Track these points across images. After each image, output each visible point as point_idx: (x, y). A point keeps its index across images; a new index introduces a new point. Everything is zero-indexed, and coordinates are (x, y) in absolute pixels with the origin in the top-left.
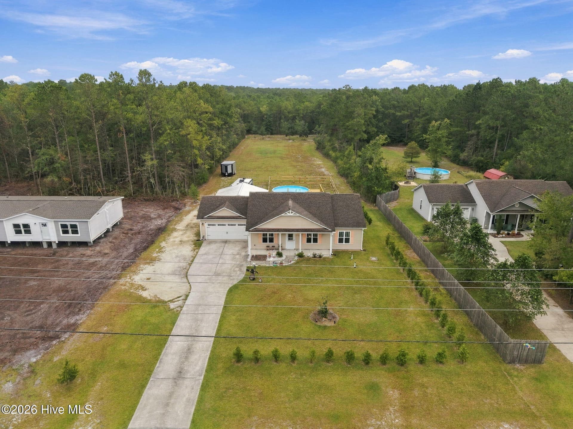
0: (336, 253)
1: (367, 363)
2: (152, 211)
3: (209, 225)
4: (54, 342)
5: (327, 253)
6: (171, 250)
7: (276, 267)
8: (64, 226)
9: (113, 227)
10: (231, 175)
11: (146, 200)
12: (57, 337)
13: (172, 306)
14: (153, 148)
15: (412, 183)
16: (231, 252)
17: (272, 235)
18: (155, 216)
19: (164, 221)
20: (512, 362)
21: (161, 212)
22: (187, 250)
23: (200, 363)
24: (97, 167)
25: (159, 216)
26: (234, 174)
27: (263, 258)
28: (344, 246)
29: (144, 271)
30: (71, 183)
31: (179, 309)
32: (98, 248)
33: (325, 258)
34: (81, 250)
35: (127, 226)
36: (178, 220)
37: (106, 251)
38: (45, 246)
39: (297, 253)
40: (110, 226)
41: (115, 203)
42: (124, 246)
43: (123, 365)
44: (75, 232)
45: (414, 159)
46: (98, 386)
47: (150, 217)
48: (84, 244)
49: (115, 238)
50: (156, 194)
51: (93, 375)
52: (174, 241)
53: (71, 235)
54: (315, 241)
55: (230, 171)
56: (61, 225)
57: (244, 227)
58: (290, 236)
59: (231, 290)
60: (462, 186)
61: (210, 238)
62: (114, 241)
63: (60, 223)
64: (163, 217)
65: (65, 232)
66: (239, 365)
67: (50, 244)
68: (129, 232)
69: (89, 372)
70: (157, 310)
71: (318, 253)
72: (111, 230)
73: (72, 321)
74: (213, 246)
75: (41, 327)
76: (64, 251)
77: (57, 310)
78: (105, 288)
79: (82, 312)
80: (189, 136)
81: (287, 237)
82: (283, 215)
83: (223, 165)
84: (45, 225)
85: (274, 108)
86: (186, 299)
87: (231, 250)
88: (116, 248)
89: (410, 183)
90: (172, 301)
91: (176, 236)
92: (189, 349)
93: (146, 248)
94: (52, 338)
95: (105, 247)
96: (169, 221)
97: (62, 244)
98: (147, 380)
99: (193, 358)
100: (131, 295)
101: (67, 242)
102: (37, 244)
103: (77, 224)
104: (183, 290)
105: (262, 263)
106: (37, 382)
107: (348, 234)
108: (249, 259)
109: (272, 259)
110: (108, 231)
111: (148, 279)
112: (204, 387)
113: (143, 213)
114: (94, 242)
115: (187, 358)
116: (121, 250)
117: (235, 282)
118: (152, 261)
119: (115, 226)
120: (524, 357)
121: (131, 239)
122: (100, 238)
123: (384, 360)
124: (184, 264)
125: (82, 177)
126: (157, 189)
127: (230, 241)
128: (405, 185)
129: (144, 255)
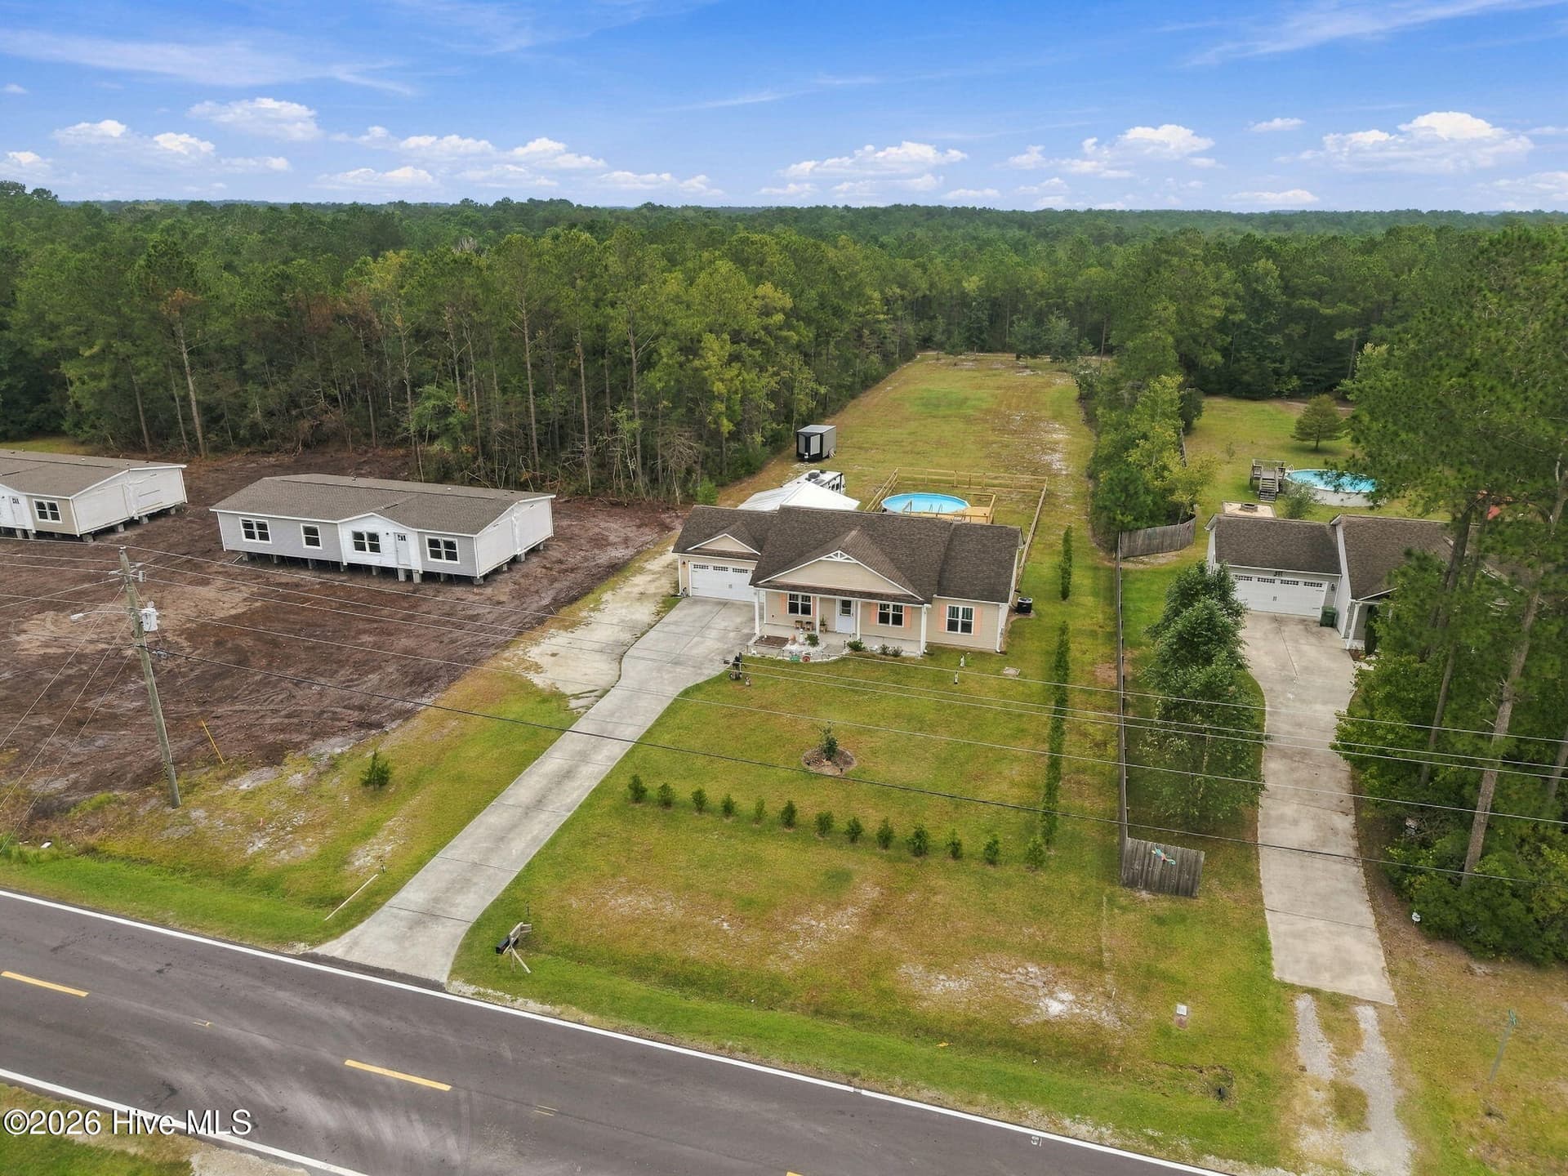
0: (934, 652)
1: (853, 840)
2: (615, 528)
3: (696, 566)
4: (374, 732)
5: (914, 650)
6: (615, 609)
7: (797, 664)
8: (433, 543)
9: (527, 554)
10: (818, 458)
11: (614, 505)
12: (379, 725)
13: (573, 703)
14: (635, 395)
15: (1260, 507)
16: (724, 624)
17: (807, 599)
18: (617, 540)
19: (630, 552)
20: (1132, 883)
21: (631, 532)
22: (643, 613)
23: (575, 795)
24: (525, 427)
25: (626, 541)
26: (828, 457)
27: (781, 642)
28: (958, 639)
29: (553, 641)
30: (475, 458)
31: (583, 710)
32: (489, 591)
33: (904, 659)
34: (459, 591)
35: (555, 554)
36: (657, 552)
37: (503, 598)
38: (402, 577)
39: (851, 640)
40: (520, 551)
41: (536, 506)
42: (537, 592)
43: (459, 778)
44: (452, 556)
45: (1324, 443)
46: (414, 802)
47: (606, 540)
48: (466, 581)
49: (526, 576)
50: (636, 494)
51: (415, 784)
52: (629, 593)
53: (444, 561)
54: (898, 620)
55: (815, 449)
56: (430, 541)
57: (748, 576)
58: (846, 606)
59: (686, 693)
60: (1321, 527)
61: (699, 593)
62: (522, 580)
63: (427, 537)
64: (630, 544)
65: (436, 555)
66: (637, 806)
67: (409, 574)
68: (557, 566)
69: (410, 780)
70: (546, 707)
71: (892, 646)
72: (523, 559)
73: (409, 705)
74: (698, 610)
75: (361, 708)
76: (429, 589)
77: (391, 686)
78: (475, 661)
79: (428, 694)
80: (706, 373)
81: (838, 607)
82: (823, 558)
83: (802, 434)
84: (403, 538)
85: (999, 284)
86: (601, 697)
87: (725, 622)
88: (520, 595)
89: (1255, 510)
90: (577, 697)
91: (639, 582)
92: (568, 772)
93: (573, 600)
94: (371, 726)
95: (502, 590)
96: (639, 553)
97: (429, 577)
98: (488, 803)
99: (569, 785)
100: (512, 679)
101: (439, 574)
102: (388, 573)
103: (456, 541)
104: (603, 681)
105: (772, 653)
106: (335, 780)
107: (968, 613)
108: (751, 642)
109: (797, 648)
110: (515, 560)
111: (554, 655)
112: (566, 827)
113: (597, 530)
114: (485, 577)
115: (559, 783)
116: (528, 601)
117: (700, 680)
118: (571, 626)
119: (533, 551)
120: (1156, 877)
121: (554, 580)
122: (497, 571)
123: (885, 839)
124: (626, 637)
125: (497, 447)
126: (641, 482)
127: (733, 604)
128: (1243, 513)
129: (565, 610)
